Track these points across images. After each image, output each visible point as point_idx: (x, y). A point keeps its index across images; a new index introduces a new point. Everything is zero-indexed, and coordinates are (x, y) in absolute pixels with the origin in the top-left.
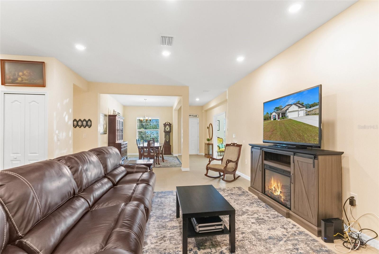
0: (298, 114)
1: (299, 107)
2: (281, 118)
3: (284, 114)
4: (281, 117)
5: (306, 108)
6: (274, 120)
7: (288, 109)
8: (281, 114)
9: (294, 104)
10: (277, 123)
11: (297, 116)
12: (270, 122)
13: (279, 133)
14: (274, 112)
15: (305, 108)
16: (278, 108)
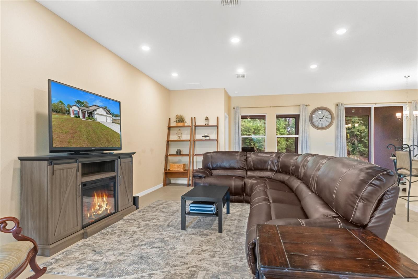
0: (107, 120)
1: (107, 113)
2: (87, 117)
3: (91, 115)
4: (87, 116)
5: (112, 116)
6: (76, 117)
7: (96, 110)
8: (87, 112)
9: (102, 107)
10: (81, 123)
11: (106, 121)
12: (68, 119)
13: (85, 136)
14: (75, 105)
15: (111, 116)
16: (83, 103)
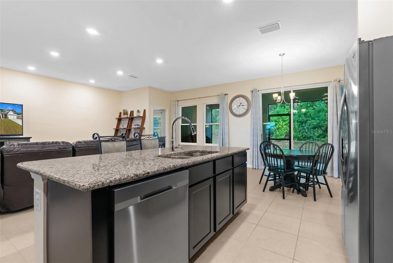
0: (14, 117)
1: (14, 113)
3: (6, 115)
4: (4, 117)
7: (8, 113)
8: (4, 115)
9: (11, 110)
10: (1, 121)
13: (3, 128)
15: (16, 115)
16: (2, 110)
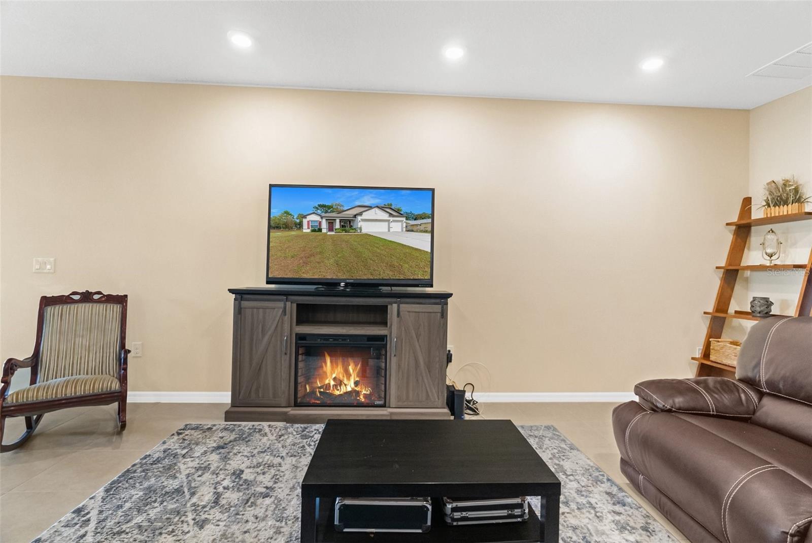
0: (389, 228)
1: (391, 215)
2: (338, 229)
3: (347, 224)
4: (337, 225)
5: (407, 219)
6: (313, 231)
7: (360, 214)
8: (338, 221)
9: (377, 207)
10: (324, 239)
11: (387, 230)
12: (297, 236)
13: (332, 261)
14: (314, 213)
15: (404, 219)
16: (329, 207)
